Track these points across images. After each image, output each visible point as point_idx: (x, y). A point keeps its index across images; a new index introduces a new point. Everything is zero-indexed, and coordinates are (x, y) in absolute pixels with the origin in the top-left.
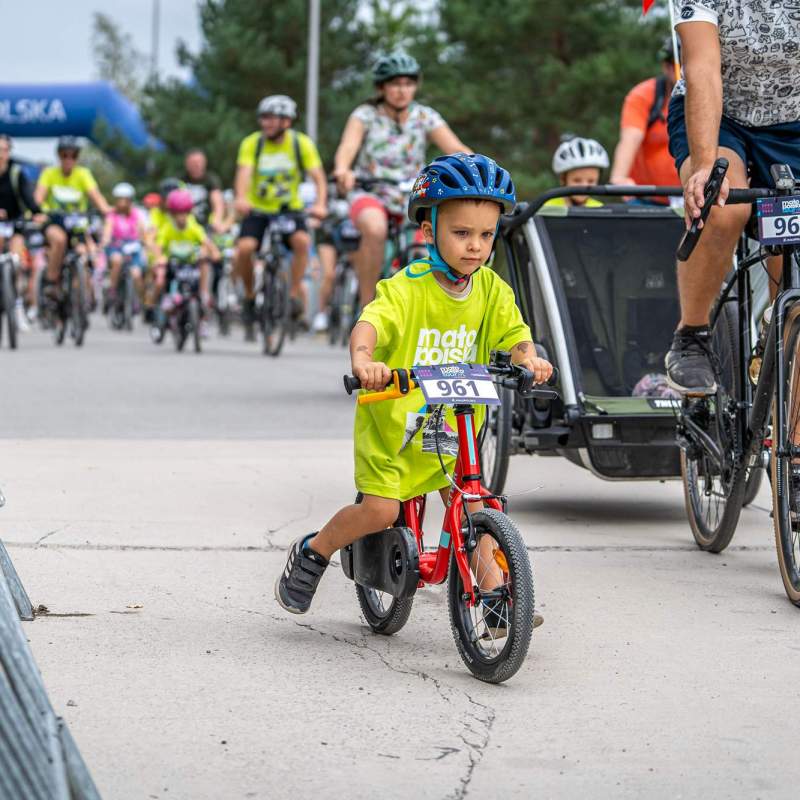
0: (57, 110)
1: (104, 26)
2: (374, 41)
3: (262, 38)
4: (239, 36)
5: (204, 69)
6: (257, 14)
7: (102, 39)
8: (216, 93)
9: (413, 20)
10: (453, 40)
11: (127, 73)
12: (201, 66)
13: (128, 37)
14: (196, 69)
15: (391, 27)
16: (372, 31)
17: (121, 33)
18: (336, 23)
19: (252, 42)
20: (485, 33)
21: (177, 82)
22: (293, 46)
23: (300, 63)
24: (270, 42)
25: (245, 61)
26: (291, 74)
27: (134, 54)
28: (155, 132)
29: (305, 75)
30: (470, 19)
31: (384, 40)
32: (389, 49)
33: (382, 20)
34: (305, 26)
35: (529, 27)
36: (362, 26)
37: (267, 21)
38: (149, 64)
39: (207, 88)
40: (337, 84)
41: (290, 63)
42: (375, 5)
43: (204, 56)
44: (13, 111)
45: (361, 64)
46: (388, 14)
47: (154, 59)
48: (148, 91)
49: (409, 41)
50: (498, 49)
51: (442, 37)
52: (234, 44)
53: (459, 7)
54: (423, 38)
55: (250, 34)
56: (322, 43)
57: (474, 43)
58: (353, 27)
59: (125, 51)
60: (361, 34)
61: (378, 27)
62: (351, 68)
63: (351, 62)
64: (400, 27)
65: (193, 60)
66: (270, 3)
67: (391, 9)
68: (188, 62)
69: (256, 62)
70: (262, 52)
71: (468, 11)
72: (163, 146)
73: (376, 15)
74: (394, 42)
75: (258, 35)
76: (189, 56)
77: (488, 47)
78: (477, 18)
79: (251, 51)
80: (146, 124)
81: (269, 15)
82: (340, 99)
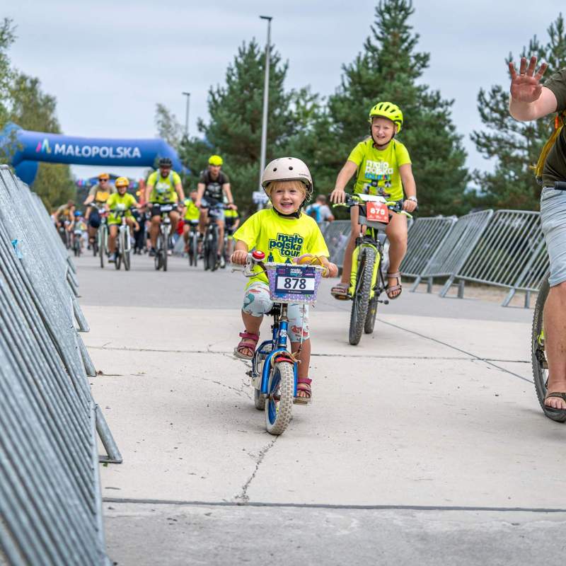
0: (137, 153)
1: (162, 110)
2: (296, 121)
3: (240, 118)
4: (229, 117)
5: (211, 133)
6: (238, 106)
7: (161, 117)
8: (216, 145)
9: (316, 111)
10: (336, 121)
11: (172, 135)
12: (210, 132)
13: (174, 116)
14: (207, 133)
15: (306, 114)
16: (296, 116)
17: (170, 114)
18: (277, 112)
19: (235, 120)
20: (351, 118)
21: (196, 139)
22: (255, 123)
23: (258, 132)
24: (243, 120)
25: (231, 130)
26: (254, 136)
27: (177, 125)
28: (186, 165)
29: (260, 137)
30: (344, 111)
31: (301, 121)
32: (304, 125)
33: (300, 110)
34: (261, 113)
36: (291, 112)
37: (242, 109)
38: (184, 130)
39: (211, 143)
40: (278, 142)
41: (253, 131)
42: (297, 103)
43: (211, 126)
44: (115, 153)
45: (290, 132)
46: (304, 108)
47: (187, 128)
48: (183, 144)
49: (314, 121)
50: (359, 126)
51: (331, 120)
52: (225, 120)
53: (339, 105)
54: (320, 120)
55: (234, 115)
56: (269, 121)
57: (347, 123)
58: (286, 113)
59: (172, 124)
60: (290, 117)
61: (298, 114)
62: (285, 134)
63: (285, 131)
64: (310, 115)
65: (206, 129)
66: (244, 101)
67: (306, 105)
68: (204, 130)
69: (237, 130)
70: (240, 125)
71: (343, 107)
72: (190, 172)
73: (298, 108)
74: (306, 122)
75: (238, 116)
76: (204, 127)
77: (353, 125)
78: (347, 111)
79: (234, 124)
80: (181, 160)
81: (243, 107)
82: (279, 150)
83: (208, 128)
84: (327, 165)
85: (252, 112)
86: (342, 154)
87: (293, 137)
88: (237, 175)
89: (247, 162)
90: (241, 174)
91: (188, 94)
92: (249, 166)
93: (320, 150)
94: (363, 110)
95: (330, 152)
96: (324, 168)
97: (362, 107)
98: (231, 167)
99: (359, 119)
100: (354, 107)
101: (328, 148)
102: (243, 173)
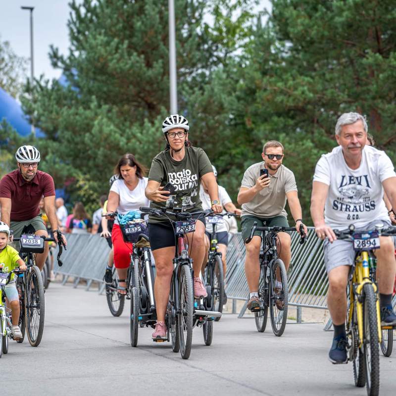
2: (217, 41)
3: (126, 42)
4: (108, 43)
5: (75, 71)
14: (67, 69)
15: (232, 30)
16: (215, 33)
19: (117, 48)
20: (313, 33)
23: (158, 65)
24: (132, 47)
26: (150, 73)
28: (36, 123)
30: (301, 22)
31: (225, 41)
32: (230, 47)
33: (222, 23)
35: (350, 26)
36: (207, 27)
39: (77, 85)
41: (149, 65)
42: (217, 12)
45: (208, 61)
48: (28, 89)
52: (102, 50)
53: (290, 12)
55: (116, 40)
56: (176, 45)
57: (304, 43)
58: (199, 31)
60: (205, 37)
61: (219, 30)
62: (199, 65)
63: (199, 60)
64: (238, 31)
65: (63, 62)
66: (130, 16)
67: (229, 15)
68: (60, 64)
69: (122, 65)
70: (126, 57)
71: (298, 16)
72: (43, 135)
73: (217, 20)
74: (234, 44)
75: (121, 42)
76: (61, 59)
77: (316, 45)
78: (307, 21)
79: (117, 56)
80: (28, 117)
81: (129, 27)
82: (193, 93)
83: (68, 62)
84: (279, 115)
85: (145, 33)
86: (303, 93)
87: (214, 68)
88: (129, 140)
89: (143, 116)
90: (135, 136)
91: (32, 9)
92: (147, 124)
93: (265, 90)
94: (332, 18)
95: (282, 92)
96: (275, 119)
97: (330, 14)
98: (117, 126)
99: (326, 33)
100: (318, 14)
101: (280, 84)
102: (139, 135)
